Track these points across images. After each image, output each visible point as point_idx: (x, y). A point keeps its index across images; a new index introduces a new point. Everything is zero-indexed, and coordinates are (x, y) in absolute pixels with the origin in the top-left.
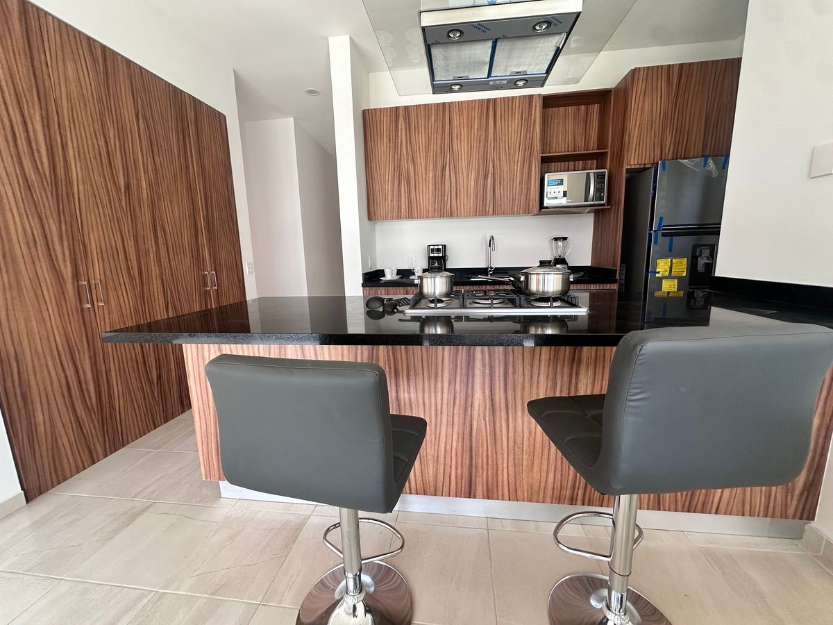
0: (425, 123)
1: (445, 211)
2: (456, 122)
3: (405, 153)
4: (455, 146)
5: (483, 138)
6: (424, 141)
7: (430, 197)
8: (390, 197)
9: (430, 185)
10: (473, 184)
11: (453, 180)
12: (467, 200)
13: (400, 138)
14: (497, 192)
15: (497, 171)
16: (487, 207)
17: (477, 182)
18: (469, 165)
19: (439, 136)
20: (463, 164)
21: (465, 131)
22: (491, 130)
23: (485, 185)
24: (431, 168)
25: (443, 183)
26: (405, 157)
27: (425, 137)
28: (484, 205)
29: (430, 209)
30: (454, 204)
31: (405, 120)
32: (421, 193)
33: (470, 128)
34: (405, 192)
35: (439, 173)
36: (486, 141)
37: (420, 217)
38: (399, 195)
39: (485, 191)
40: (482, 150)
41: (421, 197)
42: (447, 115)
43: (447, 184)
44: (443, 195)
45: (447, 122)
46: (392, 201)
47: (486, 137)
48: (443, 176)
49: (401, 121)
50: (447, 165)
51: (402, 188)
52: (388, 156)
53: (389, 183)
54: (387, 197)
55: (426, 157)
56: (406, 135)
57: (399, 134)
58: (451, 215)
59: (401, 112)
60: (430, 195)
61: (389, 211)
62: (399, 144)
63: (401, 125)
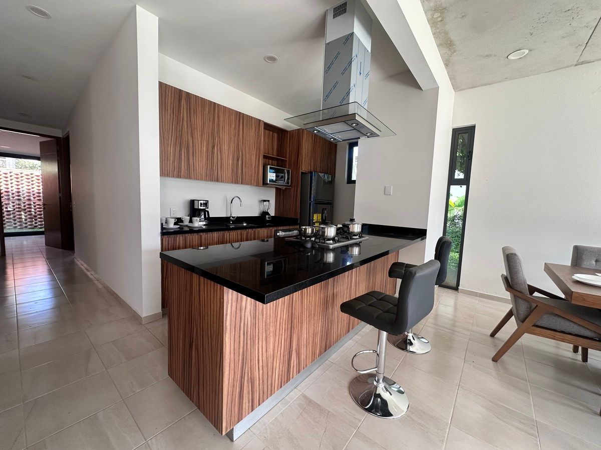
0: (202, 111)
1: (213, 176)
2: (221, 119)
3: (186, 127)
4: (221, 134)
5: (237, 134)
6: (200, 123)
8: (171, 158)
9: (204, 156)
10: (231, 162)
11: (219, 156)
12: (227, 172)
13: (182, 116)
14: (244, 170)
15: (244, 157)
16: (238, 179)
17: (233, 161)
18: (229, 149)
19: (211, 123)
21: (227, 127)
22: (241, 132)
23: (237, 165)
24: (205, 144)
25: (213, 157)
26: (186, 130)
27: (201, 121)
28: (237, 176)
29: (204, 173)
30: (219, 173)
31: (187, 103)
32: (197, 161)
33: (230, 126)
34: (185, 157)
35: (210, 149)
36: (238, 137)
37: (196, 179)
38: (180, 159)
39: (237, 169)
40: (236, 142)
41: (197, 163)
42: (216, 111)
43: (215, 159)
44: (212, 166)
45: (216, 116)
46: (174, 162)
47: (239, 135)
48: (213, 152)
49: (183, 102)
50: (216, 146)
51: (183, 154)
52: (171, 125)
53: (172, 147)
54: (169, 158)
55: (202, 135)
56: (187, 114)
57: (182, 111)
58: (217, 180)
59: (184, 95)
60: (204, 164)
61: (171, 169)
62: (181, 119)
63: (184, 105)
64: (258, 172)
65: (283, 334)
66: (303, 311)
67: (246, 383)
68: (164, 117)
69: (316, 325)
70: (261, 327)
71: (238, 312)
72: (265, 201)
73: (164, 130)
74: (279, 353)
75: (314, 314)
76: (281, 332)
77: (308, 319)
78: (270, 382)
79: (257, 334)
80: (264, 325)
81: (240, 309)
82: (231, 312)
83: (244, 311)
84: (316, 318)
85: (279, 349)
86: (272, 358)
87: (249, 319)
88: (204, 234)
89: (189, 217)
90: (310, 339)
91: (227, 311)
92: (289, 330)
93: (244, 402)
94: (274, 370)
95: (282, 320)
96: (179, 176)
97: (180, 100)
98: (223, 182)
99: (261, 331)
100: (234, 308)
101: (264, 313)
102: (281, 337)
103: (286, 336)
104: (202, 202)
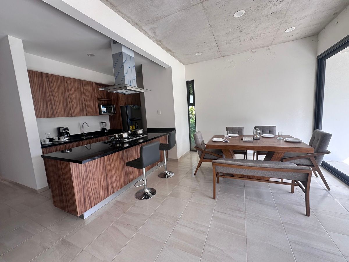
0: (56, 82)
1: (69, 114)
2: (69, 84)
3: (48, 91)
4: (70, 92)
5: (80, 91)
6: (56, 88)
7: (62, 109)
8: (42, 108)
9: (62, 105)
10: (78, 106)
11: (71, 104)
12: (77, 111)
13: (44, 85)
14: (87, 109)
15: (86, 102)
16: (84, 113)
17: (80, 105)
18: (76, 100)
19: (63, 87)
20: (74, 99)
21: (73, 88)
22: (82, 89)
23: (83, 106)
24: (61, 98)
25: (67, 105)
26: (48, 93)
29: (63, 113)
30: (72, 112)
31: (46, 79)
33: (75, 87)
34: (50, 107)
35: (65, 101)
36: (81, 93)
37: (58, 116)
38: (47, 108)
39: (83, 108)
40: (80, 95)
41: (58, 109)
42: (65, 81)
43: (69, 105)
44: (67, 109)
45: (66, 83)
46: (43, 110)
47: (81, 91)
48: (67, 102)
49: (44, 78)
50: (68, 98)
51: (48, 105)
52: (39, 91)
53: (41, 103)
54: (40, 108)
55: (58, 94)
56: (48, 84)
57: (44, 83)
58: (72, 116)
59: (44, 75)
60: (62, 108)
61: (42, 114)
62: (45, 87)
63: (45, 80)
64: (96, 108)
65: (102, 178)
66: (112, 168)
67: (86, 197)
68: (34, 88)
69: (120, 174)
70: (90, 176)
71: (78, 171)
72: (103, 122)
73: (35, 94)
74: (101, 185)
75: (118, 169)
76: (101, 177)
77: (115, 172)
78: (98, 197)
79: (89, 179)
80: (92, 175)
81: (78, 170)
82: (75, 171)
83: (81, 170)
84: (119, 171)
85: (101, 184)
86: (98, 188)
87: (84, 173)
88: (67, 144)
89: (58, 137)
90: (118, 179)
91: (73, 171)
92: (105, 177)
93: (87, 204)
94: (100, 192)
95: (101, 173)
96: (48, 117)
97: (42, 78)
98: (75, 116)
99: (90, 177)
100: (76, 170)
101: (91, 170)
102: (101, 179)
103: (104, 178)
104: (65, 128)
